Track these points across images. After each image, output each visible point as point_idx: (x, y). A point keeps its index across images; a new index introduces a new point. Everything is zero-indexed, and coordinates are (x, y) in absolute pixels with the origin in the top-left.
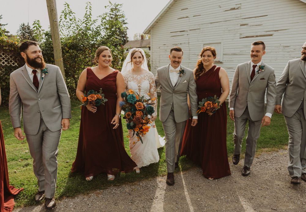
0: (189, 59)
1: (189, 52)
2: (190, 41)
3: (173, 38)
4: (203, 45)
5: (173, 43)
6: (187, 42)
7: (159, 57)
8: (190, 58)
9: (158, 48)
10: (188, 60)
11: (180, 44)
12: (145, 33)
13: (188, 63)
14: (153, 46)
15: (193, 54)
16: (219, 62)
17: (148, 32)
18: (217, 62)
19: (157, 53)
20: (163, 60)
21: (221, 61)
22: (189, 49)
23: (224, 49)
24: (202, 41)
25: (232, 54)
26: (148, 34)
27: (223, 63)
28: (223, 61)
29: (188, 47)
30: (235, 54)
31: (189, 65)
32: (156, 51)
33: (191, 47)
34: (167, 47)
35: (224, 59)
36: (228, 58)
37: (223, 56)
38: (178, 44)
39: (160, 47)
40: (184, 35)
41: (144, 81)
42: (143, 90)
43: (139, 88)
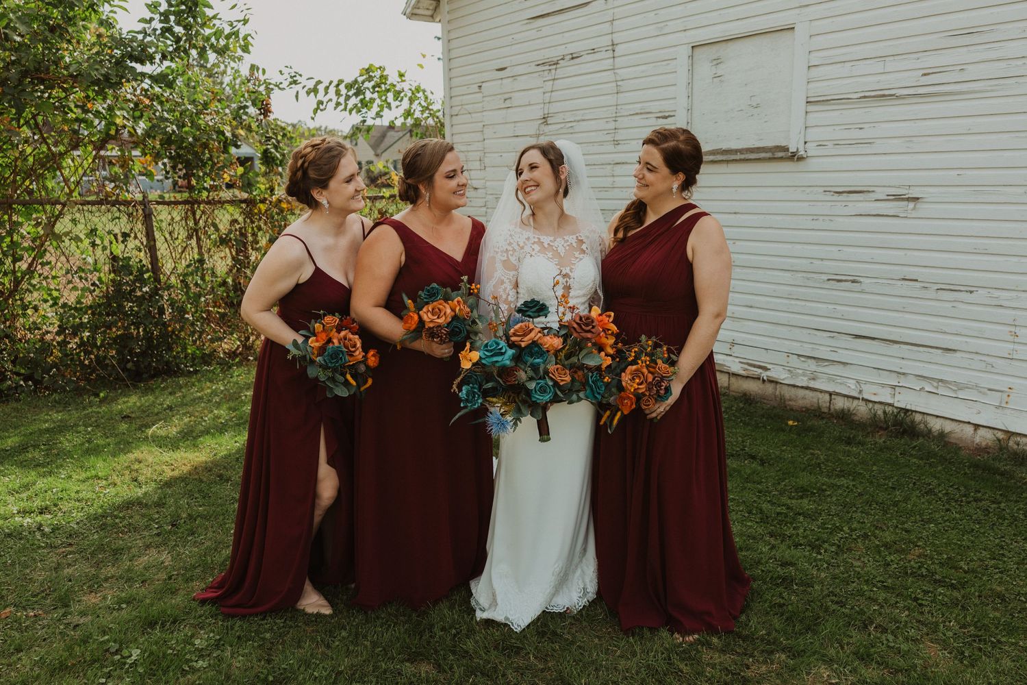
0: (616, 143)
1: (611, 100)
2: (617, 38)
3: (539, 29)
5: (540, 56)
6: (606, 41)
7: (480, 136)
8: (620, 136)
10: (611, 148)
11: (571, 56)
12: (412, 15)
13: (610, 164)
14: (453, 80)
15: (637, 114)
16: (780, 151)
17: (431, 8)
18: (769, 155)
19: (473, 115)
20: (496, 155)
21: (792, 149)
22: (614, 84)
23: (813, 69)
24: (685, 30)
25: (865, 97)
26: (431, 19)
27: (809, 160)
28: (805, 143)
29: (609, 73)
30: (884, 96)
31: (616, 179)
32: (466, 107)
33: (623, 73)
34: (511, 79)
35: (813, 134)
36: (837, 128)
37: (810, 115)
38: (563, 59)
39: (484, 85)
40: (591, 4)
41: (581, 256)
42: (579, 291)
43: (567, 282)
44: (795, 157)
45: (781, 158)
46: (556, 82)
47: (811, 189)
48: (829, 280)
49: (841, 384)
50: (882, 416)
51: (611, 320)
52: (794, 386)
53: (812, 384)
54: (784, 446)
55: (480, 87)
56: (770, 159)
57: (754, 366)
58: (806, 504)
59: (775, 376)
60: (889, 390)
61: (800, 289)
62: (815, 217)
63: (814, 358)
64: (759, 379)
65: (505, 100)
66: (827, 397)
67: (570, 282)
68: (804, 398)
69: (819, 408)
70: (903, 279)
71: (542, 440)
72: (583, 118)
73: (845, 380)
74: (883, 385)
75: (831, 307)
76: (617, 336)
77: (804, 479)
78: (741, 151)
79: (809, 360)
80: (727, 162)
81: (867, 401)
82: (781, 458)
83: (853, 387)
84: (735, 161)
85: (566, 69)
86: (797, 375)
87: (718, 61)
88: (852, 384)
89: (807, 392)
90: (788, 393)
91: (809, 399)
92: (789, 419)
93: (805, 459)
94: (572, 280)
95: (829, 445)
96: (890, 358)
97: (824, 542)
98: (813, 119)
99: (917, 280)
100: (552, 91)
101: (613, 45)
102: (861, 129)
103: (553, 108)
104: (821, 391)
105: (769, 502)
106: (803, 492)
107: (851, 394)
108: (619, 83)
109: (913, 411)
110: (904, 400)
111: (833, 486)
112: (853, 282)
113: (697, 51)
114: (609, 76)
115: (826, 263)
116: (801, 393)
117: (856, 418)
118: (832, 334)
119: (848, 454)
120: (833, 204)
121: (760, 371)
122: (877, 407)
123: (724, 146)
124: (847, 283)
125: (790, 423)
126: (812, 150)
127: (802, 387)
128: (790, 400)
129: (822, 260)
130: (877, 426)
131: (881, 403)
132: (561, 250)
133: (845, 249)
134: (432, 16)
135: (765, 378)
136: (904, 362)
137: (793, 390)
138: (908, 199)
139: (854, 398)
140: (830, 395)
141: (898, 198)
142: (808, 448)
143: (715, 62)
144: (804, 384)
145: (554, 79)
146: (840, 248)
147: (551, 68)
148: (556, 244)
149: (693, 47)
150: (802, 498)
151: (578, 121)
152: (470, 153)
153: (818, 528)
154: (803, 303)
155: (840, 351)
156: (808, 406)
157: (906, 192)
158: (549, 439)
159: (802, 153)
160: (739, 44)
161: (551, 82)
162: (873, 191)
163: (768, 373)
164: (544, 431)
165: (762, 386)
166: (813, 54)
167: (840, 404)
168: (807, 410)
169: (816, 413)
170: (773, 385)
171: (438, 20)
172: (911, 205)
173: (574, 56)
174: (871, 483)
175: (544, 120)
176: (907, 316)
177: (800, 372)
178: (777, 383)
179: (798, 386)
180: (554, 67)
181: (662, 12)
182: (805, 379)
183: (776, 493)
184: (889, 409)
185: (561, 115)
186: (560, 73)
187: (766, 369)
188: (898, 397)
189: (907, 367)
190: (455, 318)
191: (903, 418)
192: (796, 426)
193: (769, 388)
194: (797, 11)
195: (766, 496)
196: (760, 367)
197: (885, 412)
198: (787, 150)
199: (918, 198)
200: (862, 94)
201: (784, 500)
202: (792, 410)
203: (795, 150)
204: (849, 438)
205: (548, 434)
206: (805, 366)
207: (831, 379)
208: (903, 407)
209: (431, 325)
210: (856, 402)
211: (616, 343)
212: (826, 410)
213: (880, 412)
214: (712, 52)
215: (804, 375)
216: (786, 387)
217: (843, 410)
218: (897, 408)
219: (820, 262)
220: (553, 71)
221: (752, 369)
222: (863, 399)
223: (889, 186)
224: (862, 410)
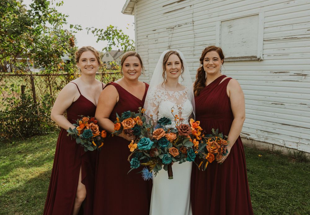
0: (194, 55)
1: (192, 40)
2: (194, 19)
3: (167, 17)
4: (219, 23)
5: (168, 26)
6: (191, 20)
7: (147, 53)
9: (145, 37)
10: (192, 57)
11: (178, 26)
12: (125, 13)
13: (192, 62)
14: (138, 34)
15: (202, 45)
16: (254, 58)
17: (131, 10)
18: (250, 59)
19: (145, 46)
20: (152, 59)
21: (258, 57)
22: (193, 35)
23: (265, 29)
24: (219, 16)
25: (285, 38)
26: (131, 14)
27: (264, 61)
28: (263, 55)
29: (192, 31)
30: (293, 38)
31: (194, 67)
32: (142, 43)
33: (196, 31)
34: (157, 34)
35: (266, 52)
36: (275, 50)
37: (264, 45)
38: (175, 27)
39: (148, 36)
40: (185, 8)
41: (186, 100)
42: (185, 114)
43: (180, 111)
44: (259, 60)
45: (254, 60)
46: (173, 34)
47: (265, 71)
48: (272, 104)
49: (277, 141)
50: (293, 154)
51: (199, 124)
52: (259, 141)
53: (266, 141)
54: (259, 165)
55: (147, 36)
56: (250, 60)
57: (244, 134)
58: (272, 192)
59: (252, 137)
60: (296, 144)
61: (262, 107)
62: (267, 81)
63: (267, 132)
64: (246, 138)
65: (156, 41)
66: (272, 146)
67: (182, 111)
68: (263, 146)
69: (269, 149)
70: (301, 104)
71: (169, 178)
72: (183, 46)
73: (279, 140)
74: (293, 142)
75: (273, 113)
76: (202, 132)
77: (270, 180)
78: (239, 58)
79: (265, 132)
80: (234, 61)
81: (288, 148)
82: (259, 171)
83: (282, 142)
84: (237, 61)
85: (177, 30)
86: (260, 138)
87: (230, 27)
88: (281, 141)
89: (264, 144)
90: (257, 144)
91: (265, 146)
92: (259, 154)
93: (268, 171)
94: (182, 110)
95: (275, 165)
96: (296, 133)
97: (283, 211)
98: (266, 46)
99: (306, 104)
100: (172, 38)
101: (193, 21)
102: (284, 50)
103: (172, 43)
104: (270, 144)
105: (258, 191)
106: (270, 186)
107: (281, 145)
108: (195, 35)
109: (305, 152)
110: (301, 148)
111: (281, 183)
112: (282, 104)
113: (223, 23)
114: (191, 32)
115: (271, 97)
116: (262, 144)
117: (283, 154)
118: (273, 123)
119: (284, 169)
120: (274, 76)
121: (246, 135)
122: (291, 150)
123: (233, 56)
124: (279, 105)
125: (259, 155)
126: (265, 57)
127: (262, 142)
128: (258, 146)
129: (270, 96)
130: (291, 157)
131: (292, 149)
132: (177, 97)
133: (278, 93)
134: (131, 13)
135: (248, 138)
136: (301, 134)
137: (259, 142)
138: (302, 75)
139: (282, 146)
140: (273, 145)
141: (299, 75)
142: (268, 166)
143: (229, 27)
144: (263, 141)
145: (172, 34)
146: (276, 92)
147: (171, 29)
148: (175, 94)
149: (221, 22)
150: (270, 189)
151: (181, 48)
152: (144, 59)
153: (279, 204)
154: (263, 112)
155: (276, 129)
156: (265, 149)
157: (302, 72)
158: (172, 178)
159: (262, 58)
160: (238, 20)
161: (172, 35)
162: (289, 72)
163: (250, 136)
164: (170, 175)
165: (247, 141)
166: (266, 24)
167: (277, 148)
168: (264, 150)
169: (267, 151)
170: (251, 140)
171: (133, 14)
172: (304, 77)
173: (180, 25)
174: (295, 182)
175: (169, 47)
176: (303, 117)
177: (262, 136)
178: (253, 140)
179: (261, 142)
180: (172, 29)
181: (210, 10)
182: (264, 139)
183: (259, 187)
184: (296, 151)
185: (175, 45)
186: (174, 31)
187: (249, 135)
188: (299, 147)
189: (303, 136)
190: (136, 125)
191: (301, 155)
192: (261, 157)
193: (250, 142)
194: (259, 9)
195: (256, 188)
196: (246, 134)
197: (294, 152)
198: (256, 57)
199: (306, 75)
200: (284, 38)
201: (263, 190)
202: (259, 150)
203: (259, 57)
204: (282, 162)
205: (172, 176)
206: (263, 134)
207: (273, 139)
208: (301, 150)
209: (126, 128)
210: (283, 148)
211: (201, 135)
212: (271, 150)
213: (292, 152)
214: (228, 23)
215: (263, 137)
216: (256, 142)
217: (278, 150)
218: (298, 151)
219: (269, 97)
220: (172, 31)
221: (244, 135)
222: (286, 147)
223: (295, 70)
224: (285, 151)
